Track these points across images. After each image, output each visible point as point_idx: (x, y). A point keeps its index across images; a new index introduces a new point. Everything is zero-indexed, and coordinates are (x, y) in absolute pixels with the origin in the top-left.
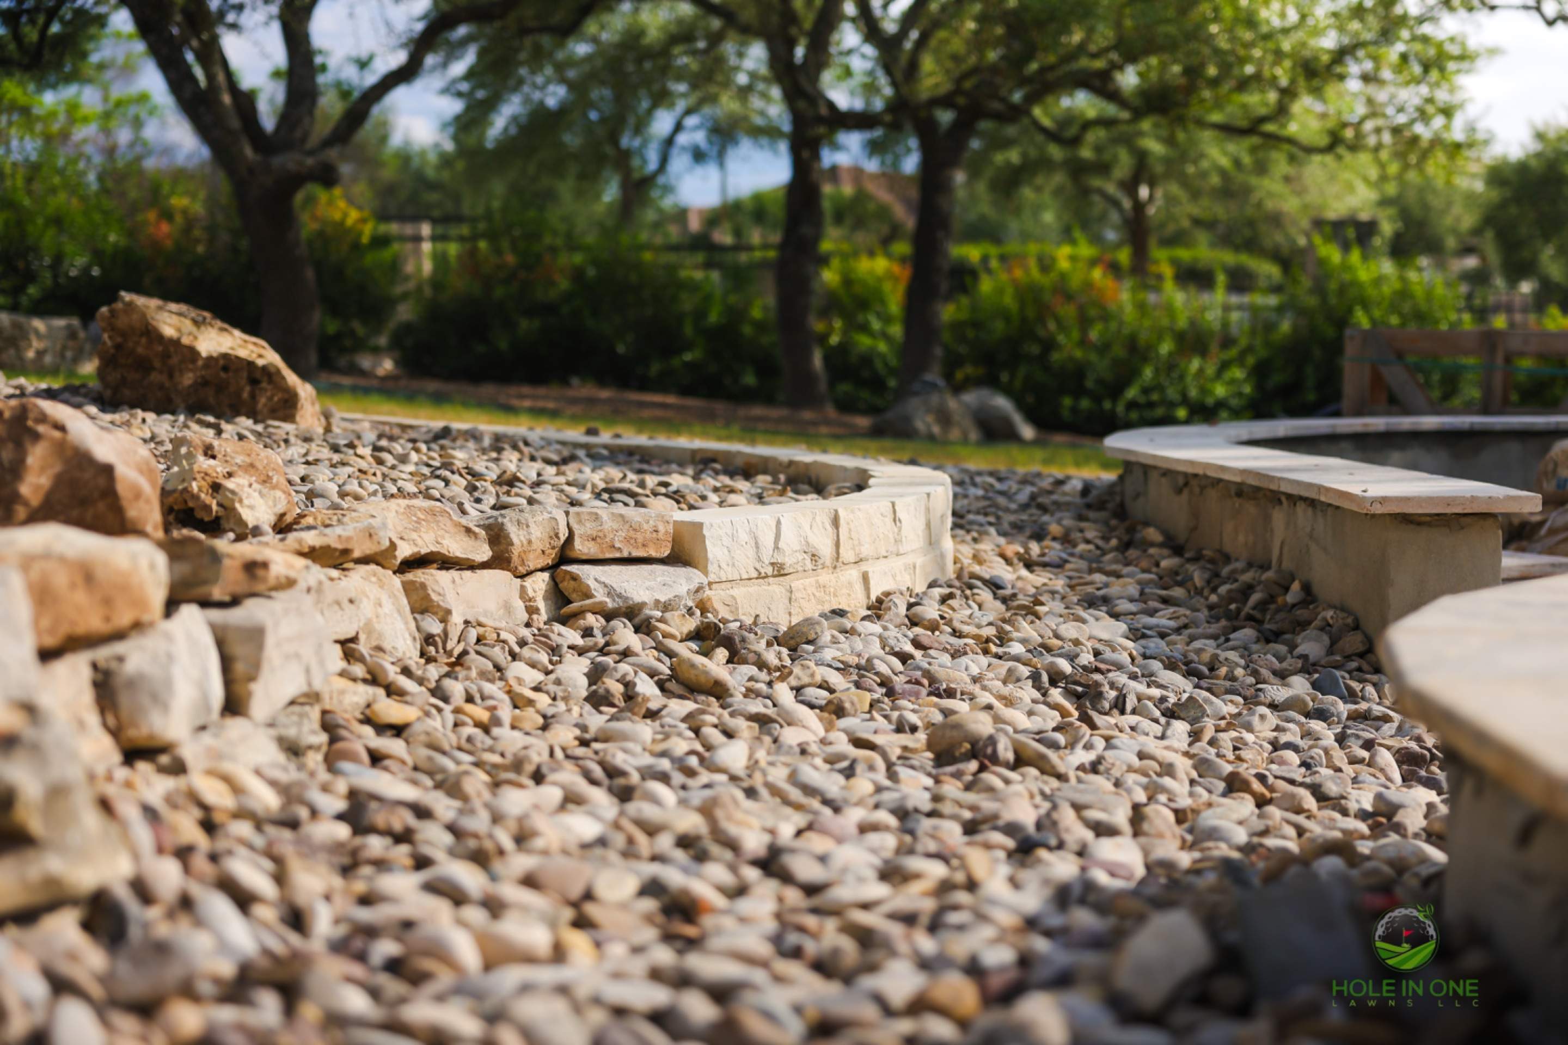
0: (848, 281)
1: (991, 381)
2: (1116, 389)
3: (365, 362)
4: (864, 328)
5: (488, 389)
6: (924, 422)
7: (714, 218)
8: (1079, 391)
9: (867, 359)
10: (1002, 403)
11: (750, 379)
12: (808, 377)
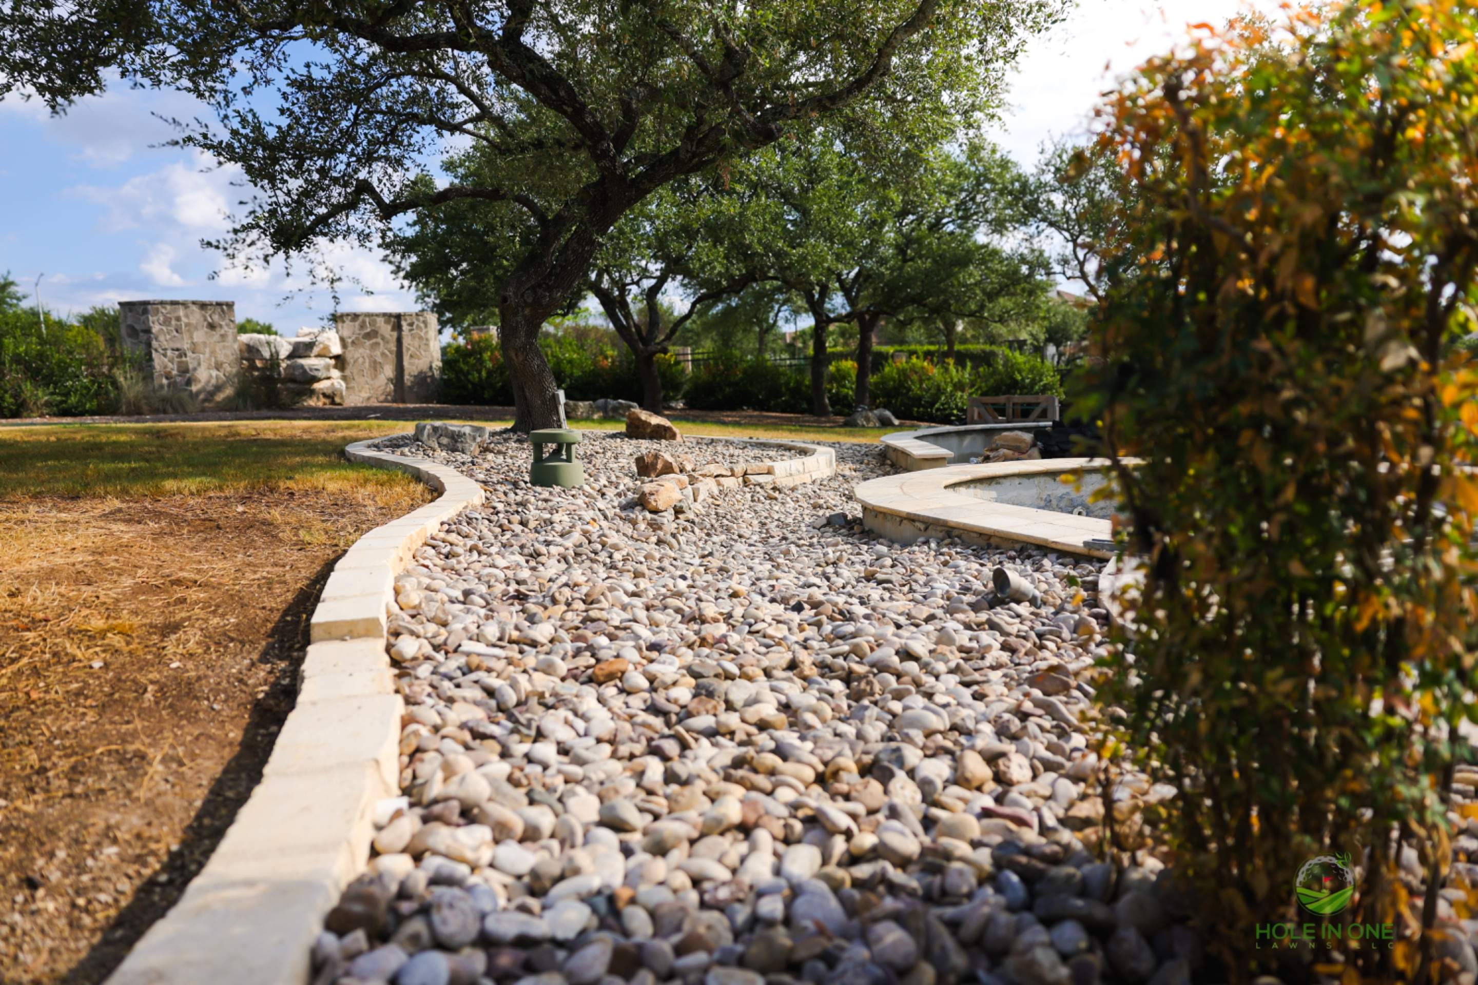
0: (838, 370)
1: (886, 406)
2: (932, 405)
3: (673, 404)
4: (844, 386)
5: (716, 414)
6: (861, 421)
7: (794, 339)
8: (919, 406)
9: (846, 396)
10: (888, 413)
11: (805, 406)
12: (823, 405)
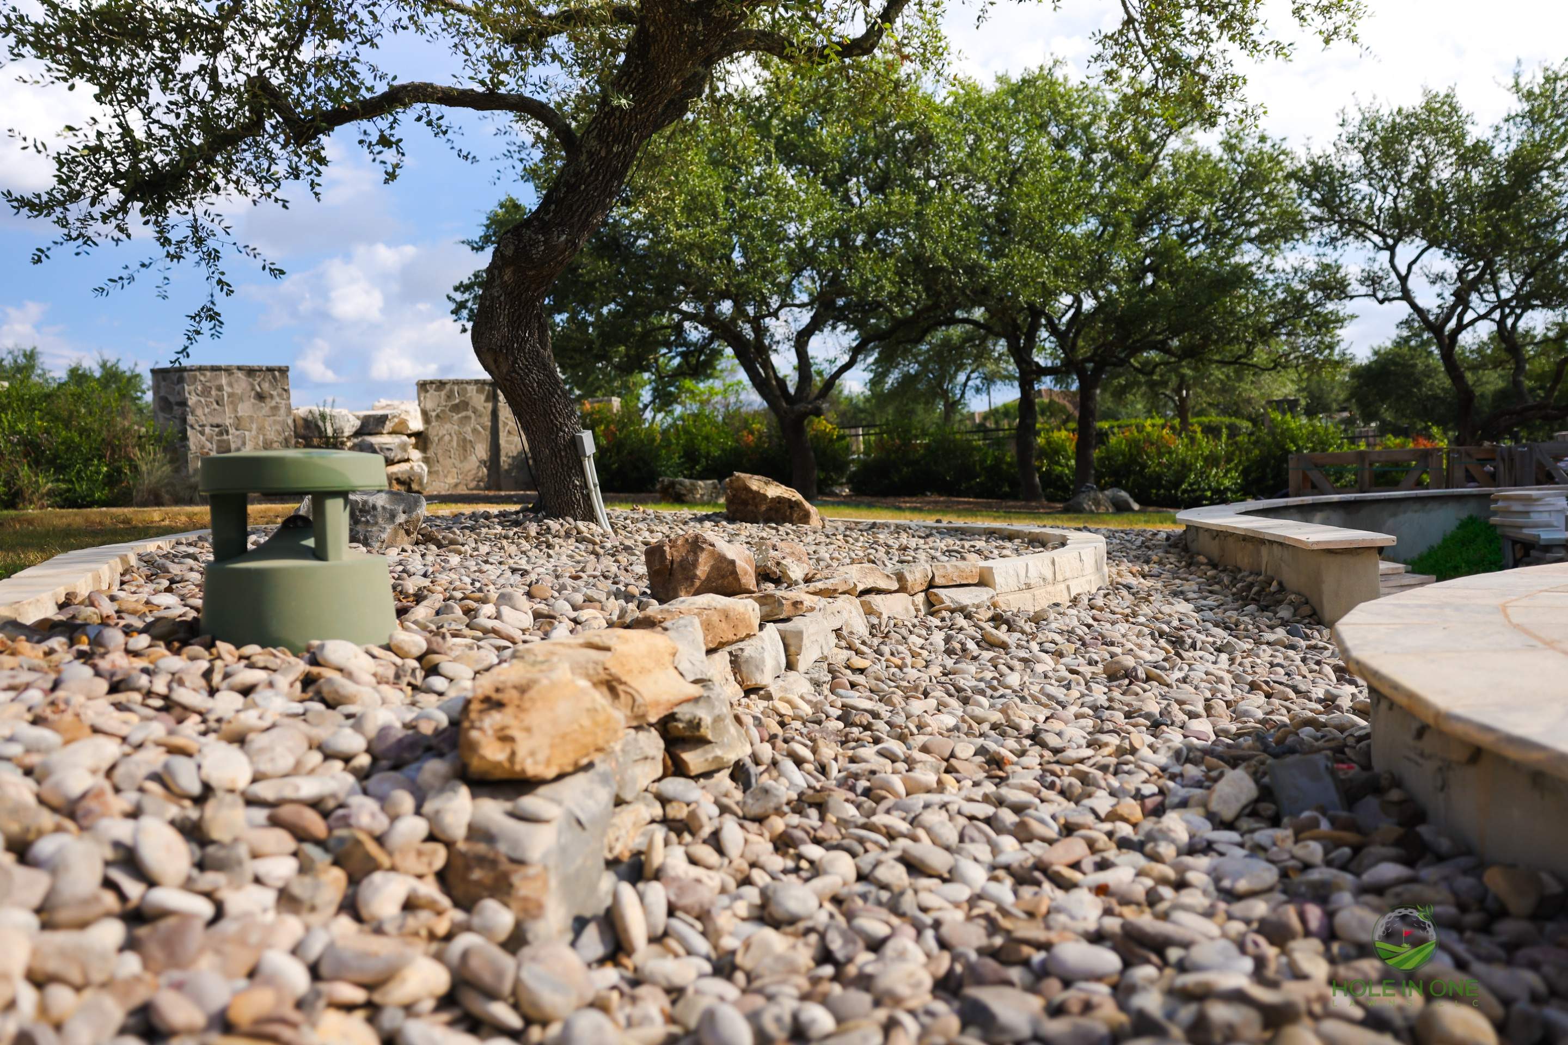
0: (1049, 442)
1: (1117, 484)
2: (1177, 485)
3: (837, 490)
4: (1058, 463)
5: (890, 500)
6: (1088, 505)
7: (986, 417)
8: (1159, 486)
9: (1060, 477)
10: (1124, 494)
11: (1007, 489)
12: (1033, 486)
